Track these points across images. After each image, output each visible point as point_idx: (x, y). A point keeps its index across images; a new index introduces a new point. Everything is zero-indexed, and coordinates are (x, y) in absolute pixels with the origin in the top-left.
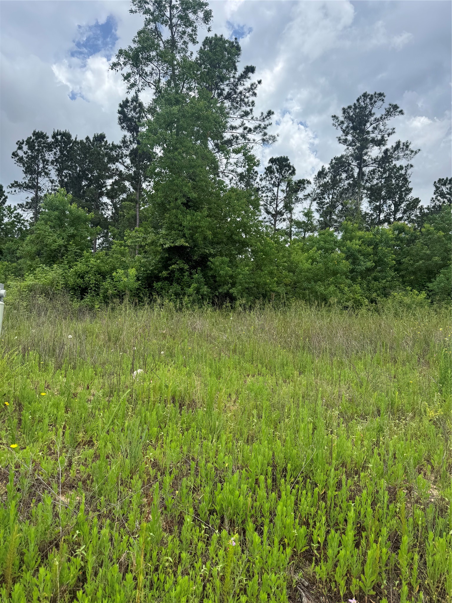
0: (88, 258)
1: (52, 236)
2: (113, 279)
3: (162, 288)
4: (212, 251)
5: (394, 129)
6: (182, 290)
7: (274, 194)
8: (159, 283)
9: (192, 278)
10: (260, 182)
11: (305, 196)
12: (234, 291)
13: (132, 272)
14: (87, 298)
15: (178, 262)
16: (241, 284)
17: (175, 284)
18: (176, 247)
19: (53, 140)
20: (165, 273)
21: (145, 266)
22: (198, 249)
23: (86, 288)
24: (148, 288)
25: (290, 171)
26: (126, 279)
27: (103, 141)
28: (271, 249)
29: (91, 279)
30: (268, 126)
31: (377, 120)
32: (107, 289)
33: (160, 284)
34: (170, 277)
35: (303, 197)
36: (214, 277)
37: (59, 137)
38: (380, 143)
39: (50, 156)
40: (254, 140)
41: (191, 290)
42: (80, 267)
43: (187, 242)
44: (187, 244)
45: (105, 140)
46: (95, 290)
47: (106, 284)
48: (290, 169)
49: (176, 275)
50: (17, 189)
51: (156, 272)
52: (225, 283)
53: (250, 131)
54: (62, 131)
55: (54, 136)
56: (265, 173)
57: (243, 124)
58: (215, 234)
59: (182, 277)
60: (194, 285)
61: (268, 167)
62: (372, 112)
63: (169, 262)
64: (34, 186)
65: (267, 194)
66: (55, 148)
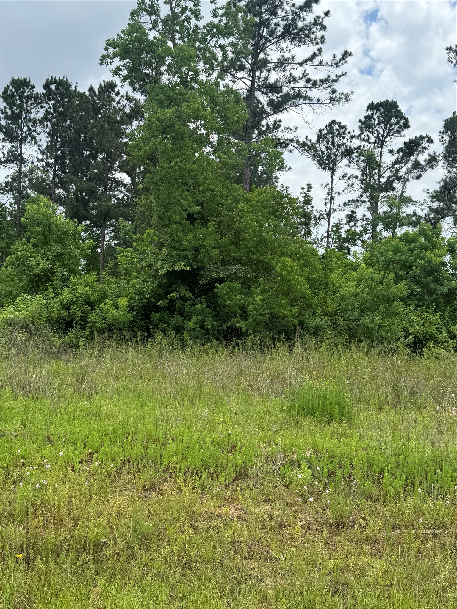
0: (75, 285)
1: (35, 257)
2: (101, 311)
4: (222, 274)
8: (157, 314)
9: (195, 309)
12: (242, 325)
13: (123, 302)
14: (71, 334)
15: (179, 289)
18: (174, 271)
20: (162, 303)
21: (141, 294)
34: (170, 307)
37: (53, 87)
40: (318, 100)
41: (191, 324)
44: (188, 268)
46: (80, 324)
47: (94, 316)
49: (177, 304)
59: (184, 306)
60: (196, 318)
66: (47, 103)
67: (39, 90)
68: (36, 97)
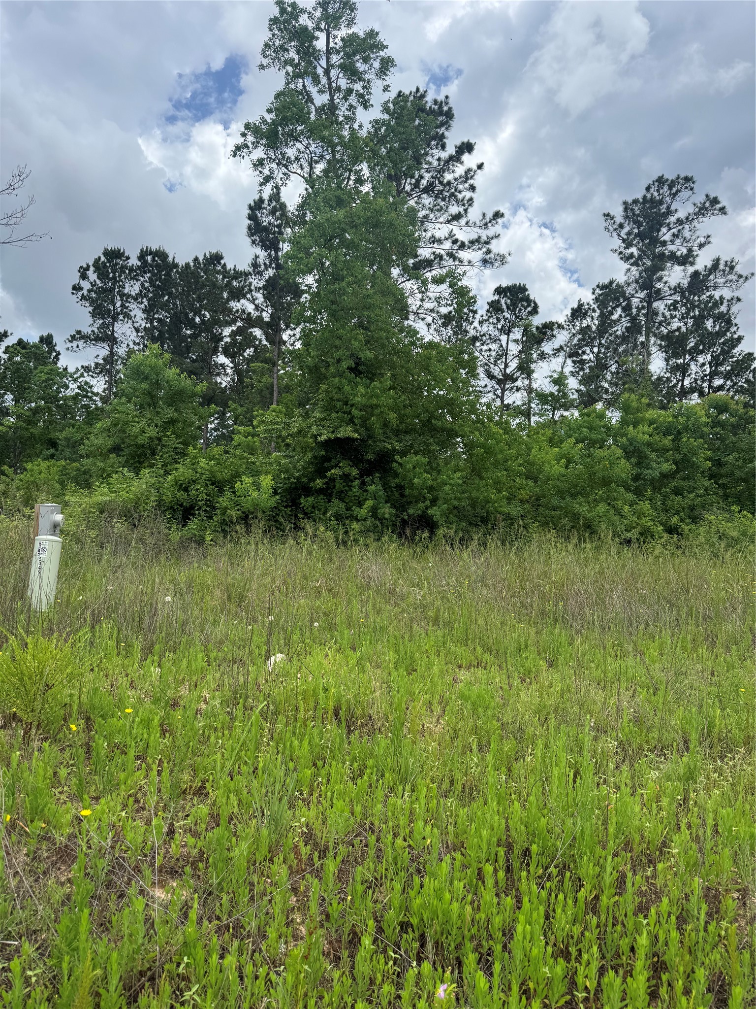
0: (195, 457)
1: (138, 422)
2: (234, 492)
3: (313, 507)
4: (397, 446)
5: (709, 237)
6: (347, 510)
7: (501, 346)
8: (309, 499)
9: (366, 491)
10: (479, 328)
11: (554, 350)
12: (433, 511)
13: (267, 481)
14: (194, 524)
15: (341, 465)
16: (446, 501)
17: (335, 501)
18: (337, 439)
19: (139, 263)
20: (319, 483)
21: (287, 471)
22: (375, 442)
23: (192, 507)
24: (291, 506)
25: (529, 309)
26: (255, 494)
27: (220, 263)
28: (498, 442)
29: (200, 492)
30: (492, 238)
31: (679, 222)
32: (226, 508)
33: (311, 499)
34: (328, 489)
35: (551, 352)
36: (400, 487)
37: (149, 258)
38: (685, 260)
39: (133, 288)
40: (470, 262)
41: (363, 512)
42: (182, 471)
43: (356, 431)
44: (356, 436)
45: (222, 262)
46: (206, 510)
47: (224, 501)
48: (529, 305)
49: (337, 485)
50: (81, 343)
51: (305, 480)
52: (421, 498)
53: (462, 246)
54: (154, 249)
55: (142, 257)
56: (488, 311)
57: (451, 235)
58: (402, 418)
59: (347, 488)
60: (370, 503)
61: (492, 302)
62: (673, 208)
63: (326, 465)
64: (107, 337)
65: (490, 346)
66: (142, 276)
67: (134, 261)
68: (131, 270)
